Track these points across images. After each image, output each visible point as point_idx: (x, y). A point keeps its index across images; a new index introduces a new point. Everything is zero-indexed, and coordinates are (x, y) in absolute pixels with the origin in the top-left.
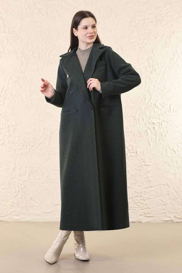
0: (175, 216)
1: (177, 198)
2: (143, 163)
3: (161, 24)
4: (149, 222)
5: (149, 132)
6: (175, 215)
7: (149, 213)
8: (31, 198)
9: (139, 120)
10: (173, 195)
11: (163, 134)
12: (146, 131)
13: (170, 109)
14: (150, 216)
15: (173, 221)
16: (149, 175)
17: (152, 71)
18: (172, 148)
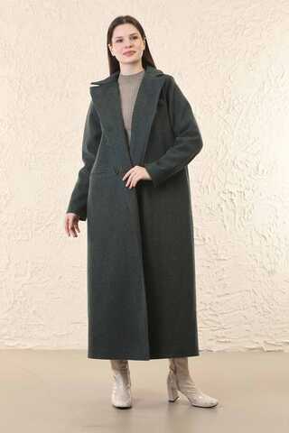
0: (265, 342)
1: (270, 313)
2: (214, 257)
3: (243, 33)
4: (224, 351)
5: (223, 206)
6: (266, 340)
7: (224, 337)
8: (34, 312)
9: (207, 187)
10: (263, 308)
11: (247, 210)
12: (219, 205)
13: (258, 169)
14: (226, 342)
15: (262, 349)
16: (224, 276)
17: (228, 110)
18: (260, 232)
